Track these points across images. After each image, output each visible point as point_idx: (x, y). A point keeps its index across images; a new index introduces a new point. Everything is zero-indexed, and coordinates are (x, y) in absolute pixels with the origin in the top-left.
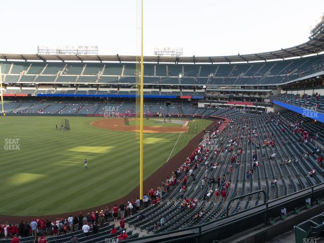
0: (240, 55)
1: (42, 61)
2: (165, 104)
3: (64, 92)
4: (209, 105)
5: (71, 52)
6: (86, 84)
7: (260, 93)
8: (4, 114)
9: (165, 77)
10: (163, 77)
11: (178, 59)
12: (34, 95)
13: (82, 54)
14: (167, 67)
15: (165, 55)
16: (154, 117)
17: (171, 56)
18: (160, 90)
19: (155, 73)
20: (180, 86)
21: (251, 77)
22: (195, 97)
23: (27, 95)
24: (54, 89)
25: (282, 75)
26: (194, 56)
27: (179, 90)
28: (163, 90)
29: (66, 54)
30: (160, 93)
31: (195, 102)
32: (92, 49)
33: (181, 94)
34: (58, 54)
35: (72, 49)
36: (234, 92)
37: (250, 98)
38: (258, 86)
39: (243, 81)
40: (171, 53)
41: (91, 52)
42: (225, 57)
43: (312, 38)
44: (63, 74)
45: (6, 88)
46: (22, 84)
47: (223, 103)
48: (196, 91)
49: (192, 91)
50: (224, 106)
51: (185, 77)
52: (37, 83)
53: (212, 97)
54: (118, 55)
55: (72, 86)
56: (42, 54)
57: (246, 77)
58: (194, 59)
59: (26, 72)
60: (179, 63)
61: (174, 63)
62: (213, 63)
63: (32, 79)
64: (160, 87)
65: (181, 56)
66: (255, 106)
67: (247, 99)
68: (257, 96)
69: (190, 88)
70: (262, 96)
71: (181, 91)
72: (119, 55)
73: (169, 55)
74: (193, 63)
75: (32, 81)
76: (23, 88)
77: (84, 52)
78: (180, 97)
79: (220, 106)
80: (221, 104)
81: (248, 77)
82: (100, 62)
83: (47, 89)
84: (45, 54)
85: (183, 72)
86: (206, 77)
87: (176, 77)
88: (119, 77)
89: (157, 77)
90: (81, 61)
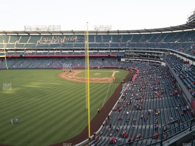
0: (146, 29)
2: (101, 60)
3: (41, 53)
4: (128, 60)
5: (44, 29)
7: (158, 54)
8: (7, 69)
9: (101, 43)
10: (100, 43)
11: (108, 32)
12: (24, 56)
13: (51, 30)
14: (102, 36)
15: (101, 30)
17: (104, 30)
18: (98, 51)
19: (95, 40)
20: (110, 49)
21: (152, 43)
22: (119, 55)
23: (20, 56)
24: (35, 52)
25: (171, 43)
26: (118, 30)
27: (109, 51)
28: (100, 51)
29: (42, 30)
30: (98, 53)
31: (119, 58)
32: (57, 27)
33: (111, 52)
34: (37, 30)
35: (45, 27)
36: (142, 52)
37: (152, 56)
38: (157, 49)
39: (148, 45)
40: (105, 29)
41: (57, 29)
42: (137, 30)
43: (188, 22)
44: (40, 42)
45: (7, 52)
46: (16, 49)
47: (136, 59)
48: (120, 51)
49: (118, 51)
50: (137, 60)
51: (113, 43)
52: (25, 48)
53: (129, 55)
55: (46, 50)
57: (149, 43)
58: (118, 32)
59: (18, 42)
60: (109, 34)
61: (106, 34)
62: (130, 34)
63: (22, 46)
64: (98, 50)
65: (110, 30)
66: (154, 61)
67: (150, 57)
68: (156, 55)
69: (116, 49)
70: (159, 55)
72: (73, 30)
73: (103, 30)
74: (118, 34)
75: (22, 47)
76: (17, 52)
78: (110, 55)
79: (134, 60)
80: (135, 59)
81: (151, 43)
82: (62, 34)
83: (31, 52)
84: (29, 31)
85: (112, 40)
86: (125, 43)
87: (107, 43)
88: (74, 43)
89: (97, 43)
90: (50, 34)
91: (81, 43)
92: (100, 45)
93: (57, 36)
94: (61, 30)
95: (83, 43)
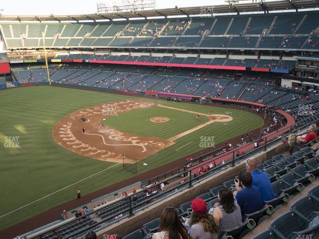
1: (109, 20)
3: (116, 57)
4: (300, 85)
5: (127, 7)
6: (137, 48)
9: (239, 36)
10: (236, 36)
12: (88, 61)
13: (139, 10)
14: (250, 19)
15: (242, 2)
16: (192, 101)
17: (251, 2)
18: (228, 57)
19: (228, 29)
22: (276, 70)
23: (82, 61)
27: (255, 57)
29: (124, 11)
30: (226, 62)
32: (148, 2)
33: (259, 60)
34: (116, 12)
41: (147, 6)
44: (121, 35)
45: (69, 52)
48: (284, 58)
49: (277, 58)
51: (271, 35)
52: (92, 47)
53: (308, 72)
54: (176, 7)
55: (127, 50)
56: (103, 12)
58: (291, 4)
59: (90, 34)
60: (270, 12)
61: (263, 12)
64: (228, 53)
69: (275, 53)
71: (259, 57)
72: (178, 7)
73: (249, 1)
74: (294, 11)
75: (90, 45)
76: (84, 53)
77: (141, 6)
78: (251, 68)
82: (164, 17)
83: (102, 54)
84: (104, 12)
85: (271, 27)
86: (306, 35)
87: (256, 36)
88: (178, 37)
89: (228, 36)
90: (143, 18)
91: (194, 36)
92: (235, 42)
93: (155, 21)
94: (156, 9)
95: (197, 36)
